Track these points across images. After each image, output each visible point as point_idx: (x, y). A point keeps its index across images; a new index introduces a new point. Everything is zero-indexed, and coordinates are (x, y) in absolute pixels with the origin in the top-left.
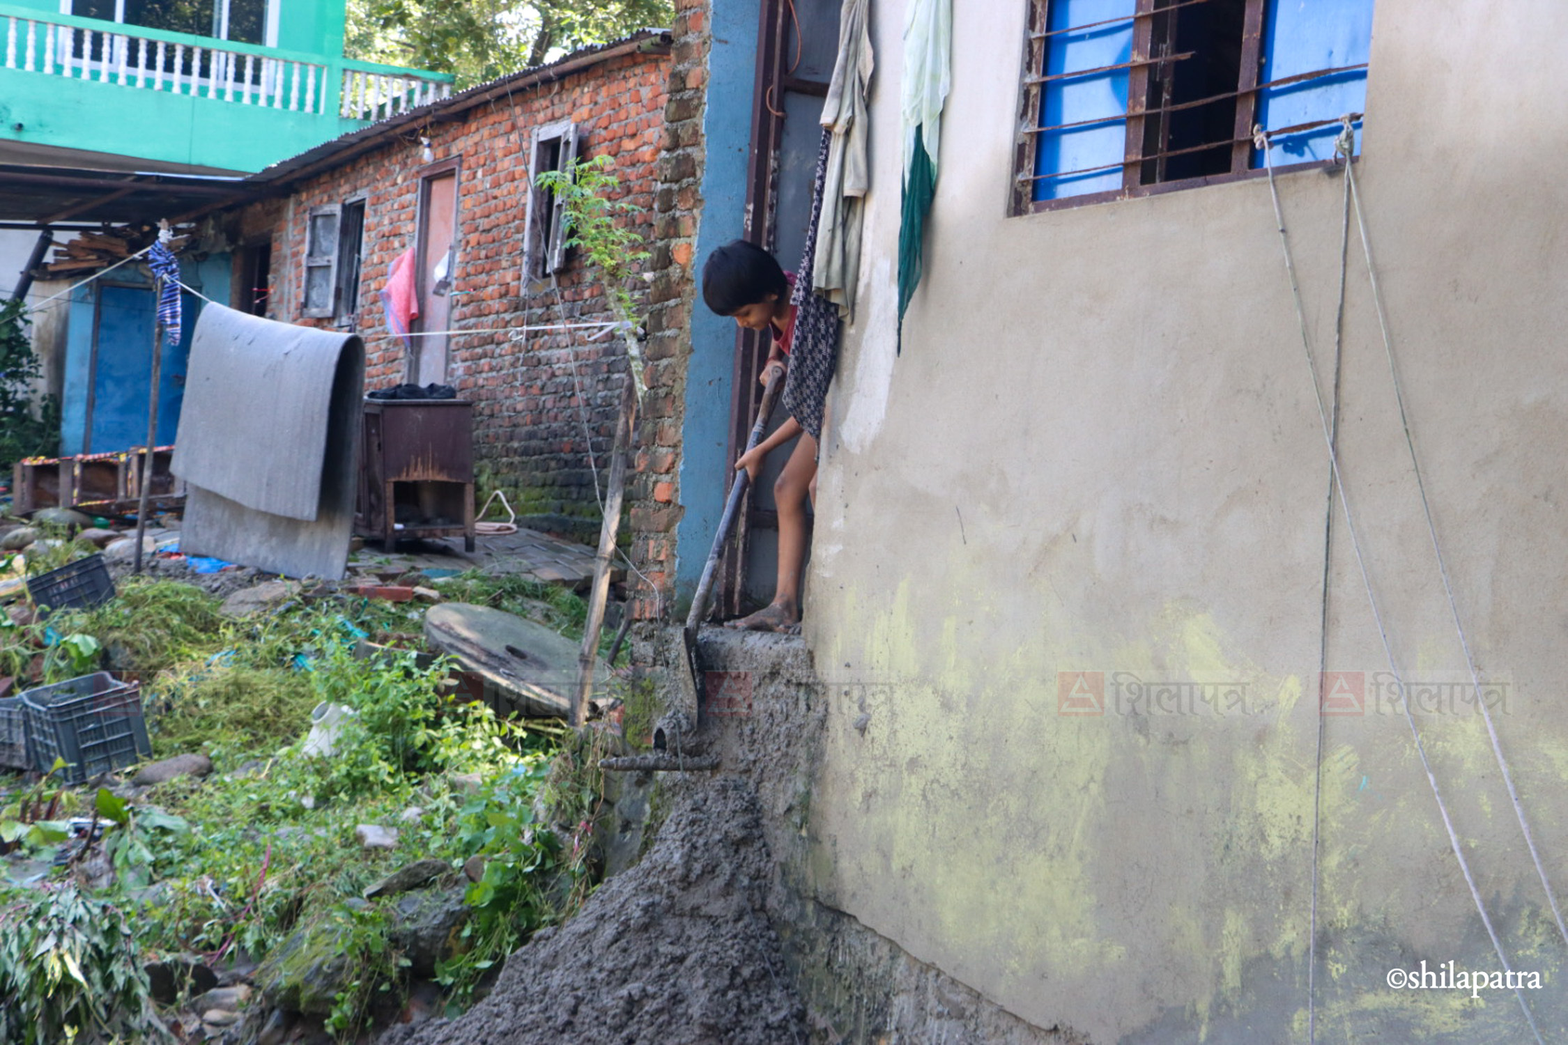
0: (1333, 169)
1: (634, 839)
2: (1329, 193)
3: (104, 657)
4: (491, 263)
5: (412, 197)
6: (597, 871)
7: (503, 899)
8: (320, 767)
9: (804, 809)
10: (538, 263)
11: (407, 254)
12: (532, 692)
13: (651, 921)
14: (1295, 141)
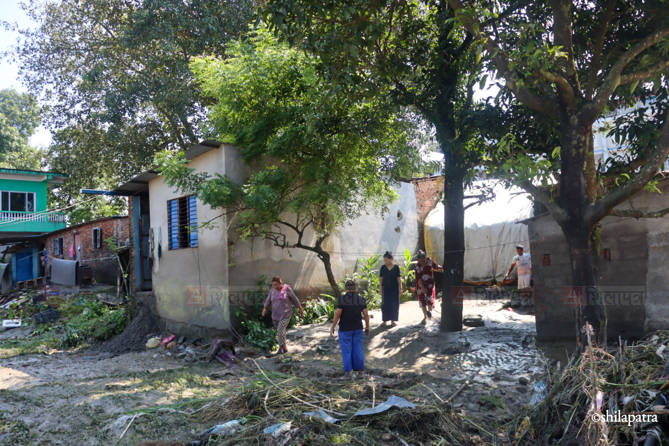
0: (196, 247)
1: (135, 315)
2: (195, 250)
3: (49, 307)
4: (88, 246)
5: (72, 237)
6: (132, 319)
7: (122, 323)
8: (86, 315)
9: (155, 308)
10: (96, 246)
11: (72, 246)
12: (112, 303)
13: (141, 321)
14: (193, 244)
